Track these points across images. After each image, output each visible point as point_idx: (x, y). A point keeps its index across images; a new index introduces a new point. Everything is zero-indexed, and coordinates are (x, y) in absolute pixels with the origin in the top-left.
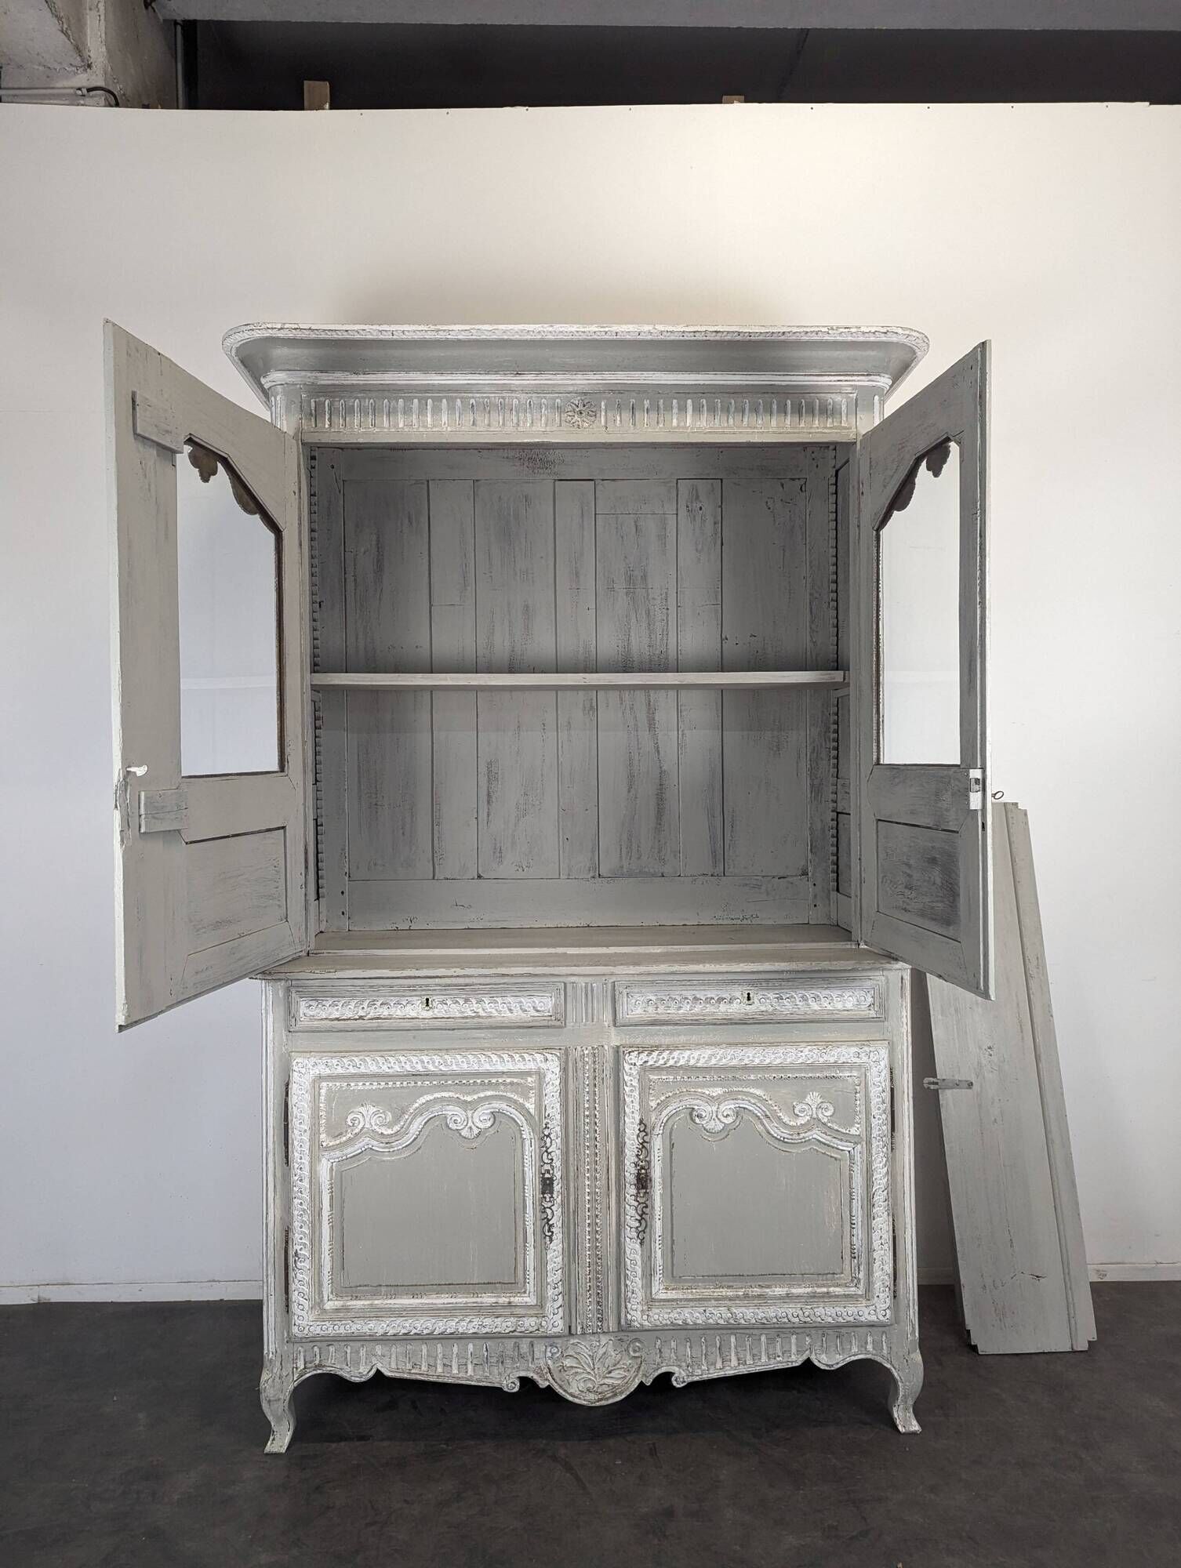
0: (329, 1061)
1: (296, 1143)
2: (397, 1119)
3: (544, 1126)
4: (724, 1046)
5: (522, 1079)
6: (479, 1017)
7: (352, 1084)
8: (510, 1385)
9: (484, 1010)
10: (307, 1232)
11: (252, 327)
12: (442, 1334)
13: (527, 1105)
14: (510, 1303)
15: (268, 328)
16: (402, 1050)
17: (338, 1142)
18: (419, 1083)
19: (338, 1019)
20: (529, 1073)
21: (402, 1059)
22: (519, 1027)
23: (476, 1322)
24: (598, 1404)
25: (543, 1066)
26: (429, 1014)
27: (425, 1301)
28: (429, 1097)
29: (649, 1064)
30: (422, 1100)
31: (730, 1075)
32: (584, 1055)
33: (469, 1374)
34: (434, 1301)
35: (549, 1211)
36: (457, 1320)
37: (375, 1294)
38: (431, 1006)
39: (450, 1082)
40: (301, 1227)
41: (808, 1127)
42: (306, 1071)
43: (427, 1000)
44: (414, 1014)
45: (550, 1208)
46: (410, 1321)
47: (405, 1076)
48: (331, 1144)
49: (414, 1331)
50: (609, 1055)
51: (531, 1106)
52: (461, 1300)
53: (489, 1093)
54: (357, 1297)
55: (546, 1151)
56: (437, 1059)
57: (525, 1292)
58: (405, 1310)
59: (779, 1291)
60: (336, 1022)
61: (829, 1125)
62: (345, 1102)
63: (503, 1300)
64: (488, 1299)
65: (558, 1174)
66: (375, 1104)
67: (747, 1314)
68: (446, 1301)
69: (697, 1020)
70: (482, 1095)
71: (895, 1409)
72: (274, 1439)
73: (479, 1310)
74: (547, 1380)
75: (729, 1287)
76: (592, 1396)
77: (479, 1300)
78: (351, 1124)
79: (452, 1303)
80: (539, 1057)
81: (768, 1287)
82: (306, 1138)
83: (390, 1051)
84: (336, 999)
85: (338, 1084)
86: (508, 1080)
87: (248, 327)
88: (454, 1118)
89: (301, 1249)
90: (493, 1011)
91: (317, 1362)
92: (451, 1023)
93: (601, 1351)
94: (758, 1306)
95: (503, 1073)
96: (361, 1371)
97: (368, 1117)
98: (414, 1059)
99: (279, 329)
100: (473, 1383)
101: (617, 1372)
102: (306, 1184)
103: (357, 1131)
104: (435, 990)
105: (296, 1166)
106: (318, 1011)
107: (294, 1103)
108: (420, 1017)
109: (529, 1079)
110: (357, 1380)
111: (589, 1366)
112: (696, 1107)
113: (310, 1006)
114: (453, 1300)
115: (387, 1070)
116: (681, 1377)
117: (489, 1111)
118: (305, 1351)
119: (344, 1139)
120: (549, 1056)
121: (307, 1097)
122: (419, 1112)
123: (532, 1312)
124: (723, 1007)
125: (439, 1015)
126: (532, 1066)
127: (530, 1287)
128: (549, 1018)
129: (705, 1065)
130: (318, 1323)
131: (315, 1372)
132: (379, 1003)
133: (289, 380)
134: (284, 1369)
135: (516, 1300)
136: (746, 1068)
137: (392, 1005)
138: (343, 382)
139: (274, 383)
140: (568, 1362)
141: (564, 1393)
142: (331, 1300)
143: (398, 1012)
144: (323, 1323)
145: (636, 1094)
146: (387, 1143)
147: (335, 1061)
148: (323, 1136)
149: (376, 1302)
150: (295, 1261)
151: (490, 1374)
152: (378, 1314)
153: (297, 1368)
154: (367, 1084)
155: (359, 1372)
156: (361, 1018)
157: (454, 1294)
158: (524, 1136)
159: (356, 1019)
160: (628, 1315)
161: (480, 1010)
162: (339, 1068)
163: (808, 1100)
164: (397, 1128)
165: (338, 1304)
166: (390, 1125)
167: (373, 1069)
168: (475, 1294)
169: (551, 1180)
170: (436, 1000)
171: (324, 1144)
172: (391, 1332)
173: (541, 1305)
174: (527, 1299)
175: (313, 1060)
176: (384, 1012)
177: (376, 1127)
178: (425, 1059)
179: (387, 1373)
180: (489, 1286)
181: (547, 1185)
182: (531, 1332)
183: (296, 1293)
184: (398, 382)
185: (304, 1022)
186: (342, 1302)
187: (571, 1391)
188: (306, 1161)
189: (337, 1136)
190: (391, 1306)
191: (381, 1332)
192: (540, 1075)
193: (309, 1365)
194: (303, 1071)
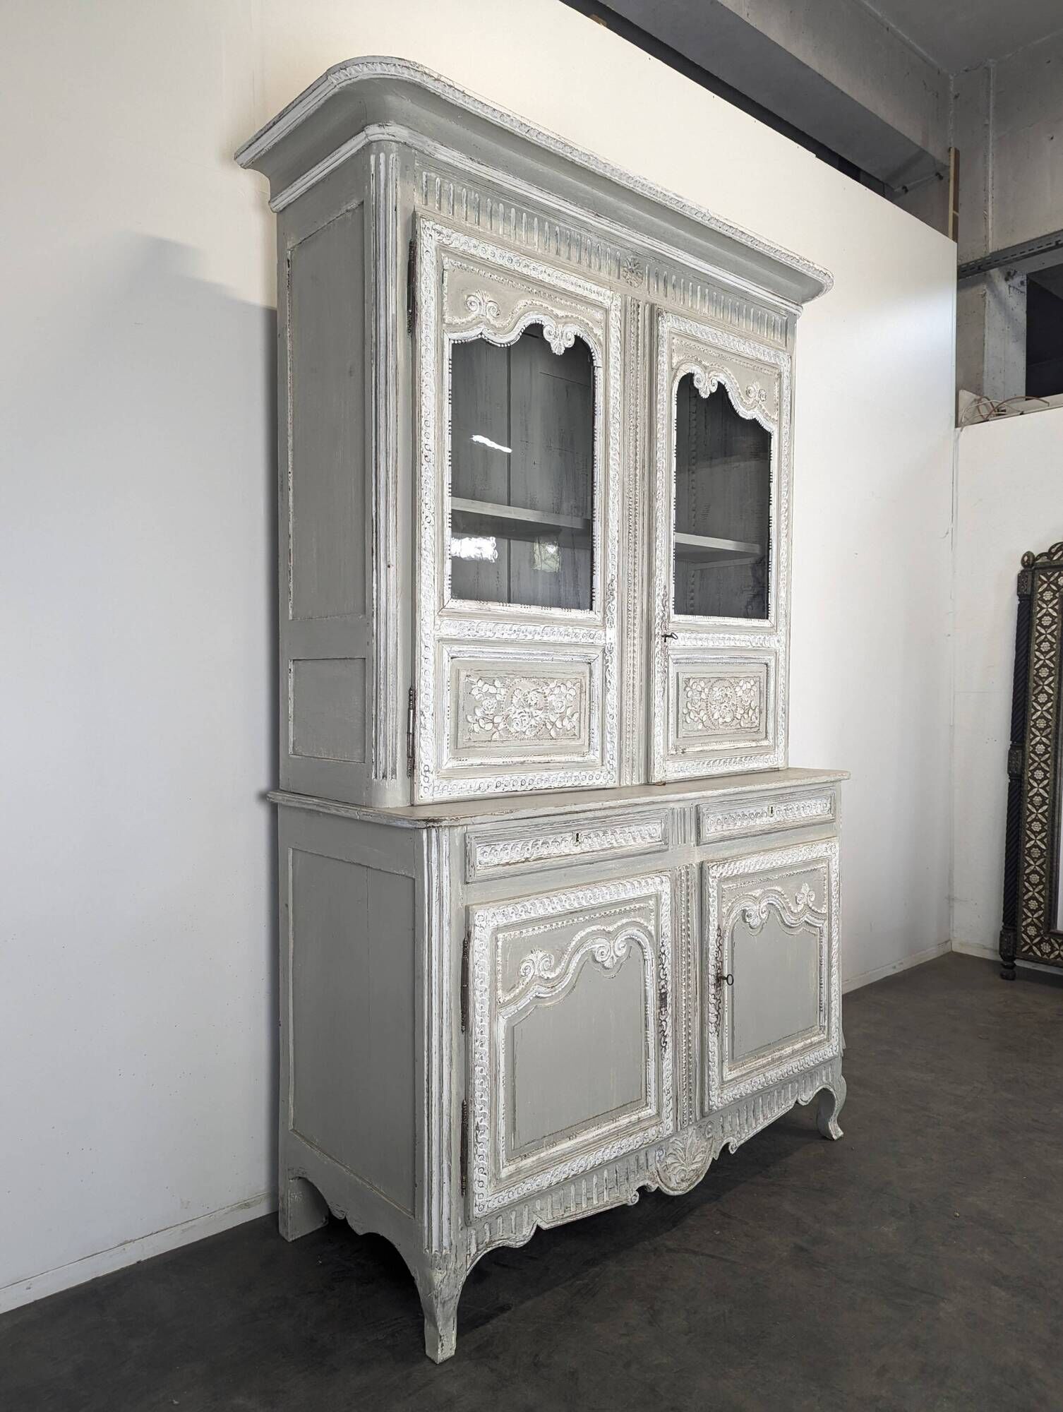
0: (505, 909)
1: (477, 1005)
2: (558, 962)
3: (661, 945)
4: (762, 853)
5: (645, 903)
6: (613, 848)
7: (524, 931)
8: (632, 1198)
9: (616, 841)
10: (486, 1100)
11: (408, 65)
12: (593, 1167)
13: (649, 928)
14: (639, 1118)
15: (426, 73)
16: (563, 888)
17: (512, 995)
18: (575, 920)
19: (508, 864)
20: (649, 897)
21: (563, 897)
22: (640, 854)
23: (617, 1145)
24: (688, 1190)
25: (660, 888)
26: (577, 850)
27: (579, 1139)
28: (582, 934)
29: (724, 875)
30: (577, 937)
31: (764, 876)
32: (681, 874)
33: (605, 1201)
34: (585, 1138)
35: (664, 1023)
36: (603, 1149)
37: (538, 1148)
38: (580, 841)
39: (598, 915)
40: (481, 1097)
41: (803, 912)
42: (486, 922)
43: (578, 835)
44: (567, 851)
45: (665, 1021)
46: (569, 1164)
47: (565, 914)
48: (507, 999)
49: (573, 1173)
50: (696, 870)
51: (652, 928)
52: (606, 1128)
53: (624, 921)
54: (525, 1156)
55: (663, 968)
56: (589, 893)
57: (647, 1105)
58: (564, 1155)
59: (788, 1050)
60: (508, 867)
61: (813, 908)
62: (518, 950)
63: (634, 1118)
64: (624, 1121)
65: (669, 988)
66: (542, 949)
67: (774, 1074)
68: (594, 1134)
69: (746, 834)
70: (619, 924)
71: (829, 1123)
72: (442, 1345)
73: (618, 1134)
74: (657, 1182)
75: (763, 1056)
76: (685, 1185)
77: (617, 1124)
78: (523, 974)
79: (600, 1134)
80: (657, 880)
81: (782, 1049)
82: (486, 997)
83: (552, 891)
84: (506, 842)
85: (512, 933)
86: (637, 906)
87: (402, 63)
88: (601, 951)
89: (481, 1122)
90: (622, 840)
91: (487, 1240)
92: (595, 856)
93: (689, 1142)
94: (778, 1066)
95: (634, 899)
96: (524, 1233)
97: (537, 963)
98: (572, 897)
99: (436, 80)
100: (608, 1208)
101: (698, 1156)
102: (486, 1048)
103: (527, 980)
104: (584, 824)
105: (478, 1030)
106: (491, 857)
107: (475, 961)
108: (572, 853)
109: (651, 902)
110: (522, 1244)
111: (682, 1158)
112: (747, 909)
113: (485, 852)
114: (600, 1131)
115: (552, 911)
116: (735, 1143)
117: (623, 939)
118: (477, 1233)
119: (517, 991)
120: (664, 878)
121: (487, 952)
122: (577, 950)
123: (653, 1122)
124: (758, 821)
125: (586, 849)
126: (652, 890)
127: (652, 1099)
128: (660, 843)
129: (753, 871)
130: (496, 1195)
131: (485, 1252)
132: (540, 843)
133: (410, 141)
134: (458, 1261)
135: (643, 1114)
136: (773, 870)
137: (550, 843)
138: (458, 164)
139: (391, 138)
140: (669, 1161)
141: (667, 1189)
142: (506, 1166)
143: (554, 850)
144: (500, 1194)
145: (716, 903)
146: (552, 987)
147: (510, 909)
148: (500, 992)
149: (542, 1155)
150: (477, 1135)
151: (620, 1194)
152: (543, 1167)
153: (470, 1255)
154: (536, 928)
155: (520, 1236)
156: (527, 860)
157: (598, 1125)
158: (647, 957)
159: (523, 862)
160: (710, 1102)
161: (613, 841)
162: (514, 915)
163: (803, 891)
164: (558, 971)
165: (512, 1168)
166: (552, 969)
167: (542, 912)
168: (614, 1120)
169: (665, 993)
170: (583, 833)
171: (501, 1001)
172: (555, 1181)
173: (659, 1114)
174: (649, 1111)
175: (492, 910)
176: (544, 851)
177: (543, 973)
178: (580, 894)
179: (545, 1226)
180: (624, 1108)
181: (662, 998)
182: (653, 1141)
183: (477, 1169)
184: (504, 184)
185: (480, 871)
186: (514, 1166)
187: (672, 1186)
188: (486, 1023)
189: (510, 990)
190: (555, 1154)
191: (546, 1184)
192: (658, 897)
193: (481, 1246)
194: (484, 924)
